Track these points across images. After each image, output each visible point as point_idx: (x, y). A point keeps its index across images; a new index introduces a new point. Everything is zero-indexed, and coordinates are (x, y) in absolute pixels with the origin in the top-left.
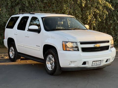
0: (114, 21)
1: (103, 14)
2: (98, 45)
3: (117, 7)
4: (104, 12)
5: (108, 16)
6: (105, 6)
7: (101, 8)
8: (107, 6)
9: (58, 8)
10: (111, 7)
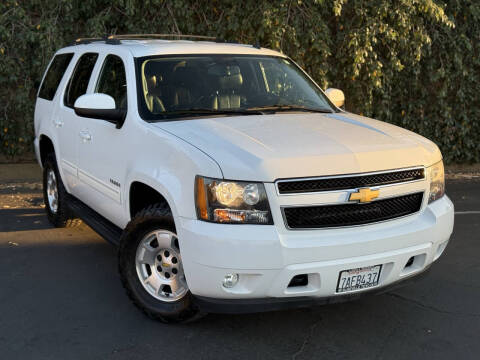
0: (454, 69)
1: (412, 46)
2: (368, 194)
3: (465, 18)
4: (415, 34)
5: (430, 53)
6: (420, 15)
7: (404, 21)
8: (428, 13)
9: (244, 21)
10: (444, 18)
